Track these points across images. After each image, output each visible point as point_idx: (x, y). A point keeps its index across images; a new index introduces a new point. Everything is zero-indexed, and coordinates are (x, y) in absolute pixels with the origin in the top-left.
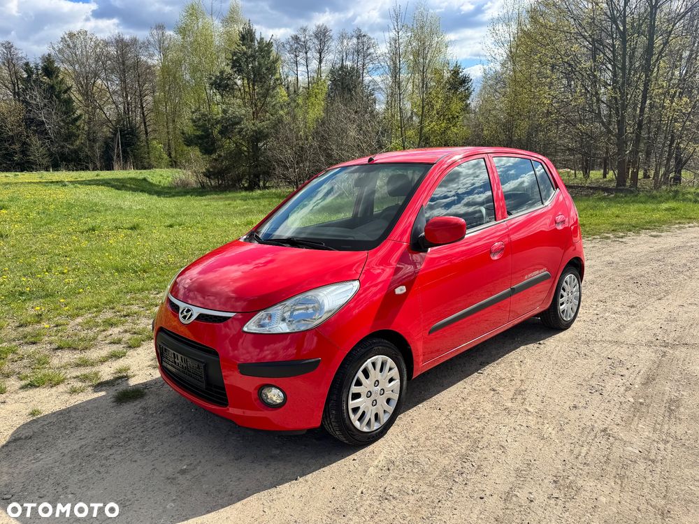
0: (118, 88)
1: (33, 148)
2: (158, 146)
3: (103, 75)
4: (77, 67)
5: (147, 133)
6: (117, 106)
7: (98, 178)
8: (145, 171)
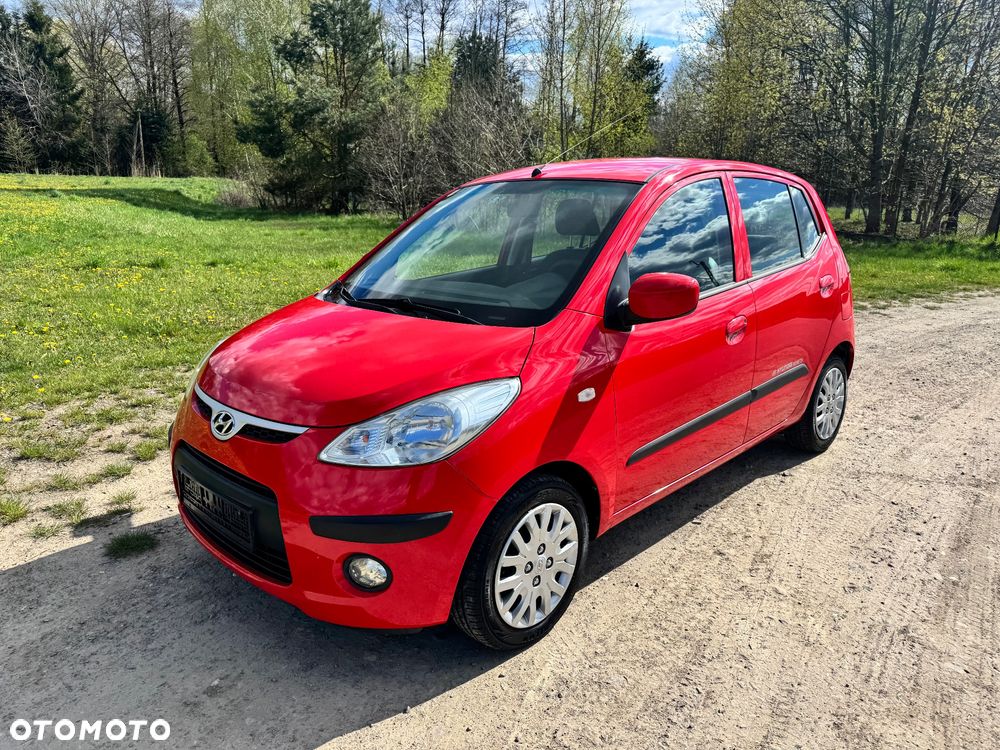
0: (140, 52)
1: (10, 137)
2: (198, 143)
3: (117, 32)
4: (77, 17)
5: (182, 123)
6: (137, 80)
7: (107, 187)
8: (178, 179)
